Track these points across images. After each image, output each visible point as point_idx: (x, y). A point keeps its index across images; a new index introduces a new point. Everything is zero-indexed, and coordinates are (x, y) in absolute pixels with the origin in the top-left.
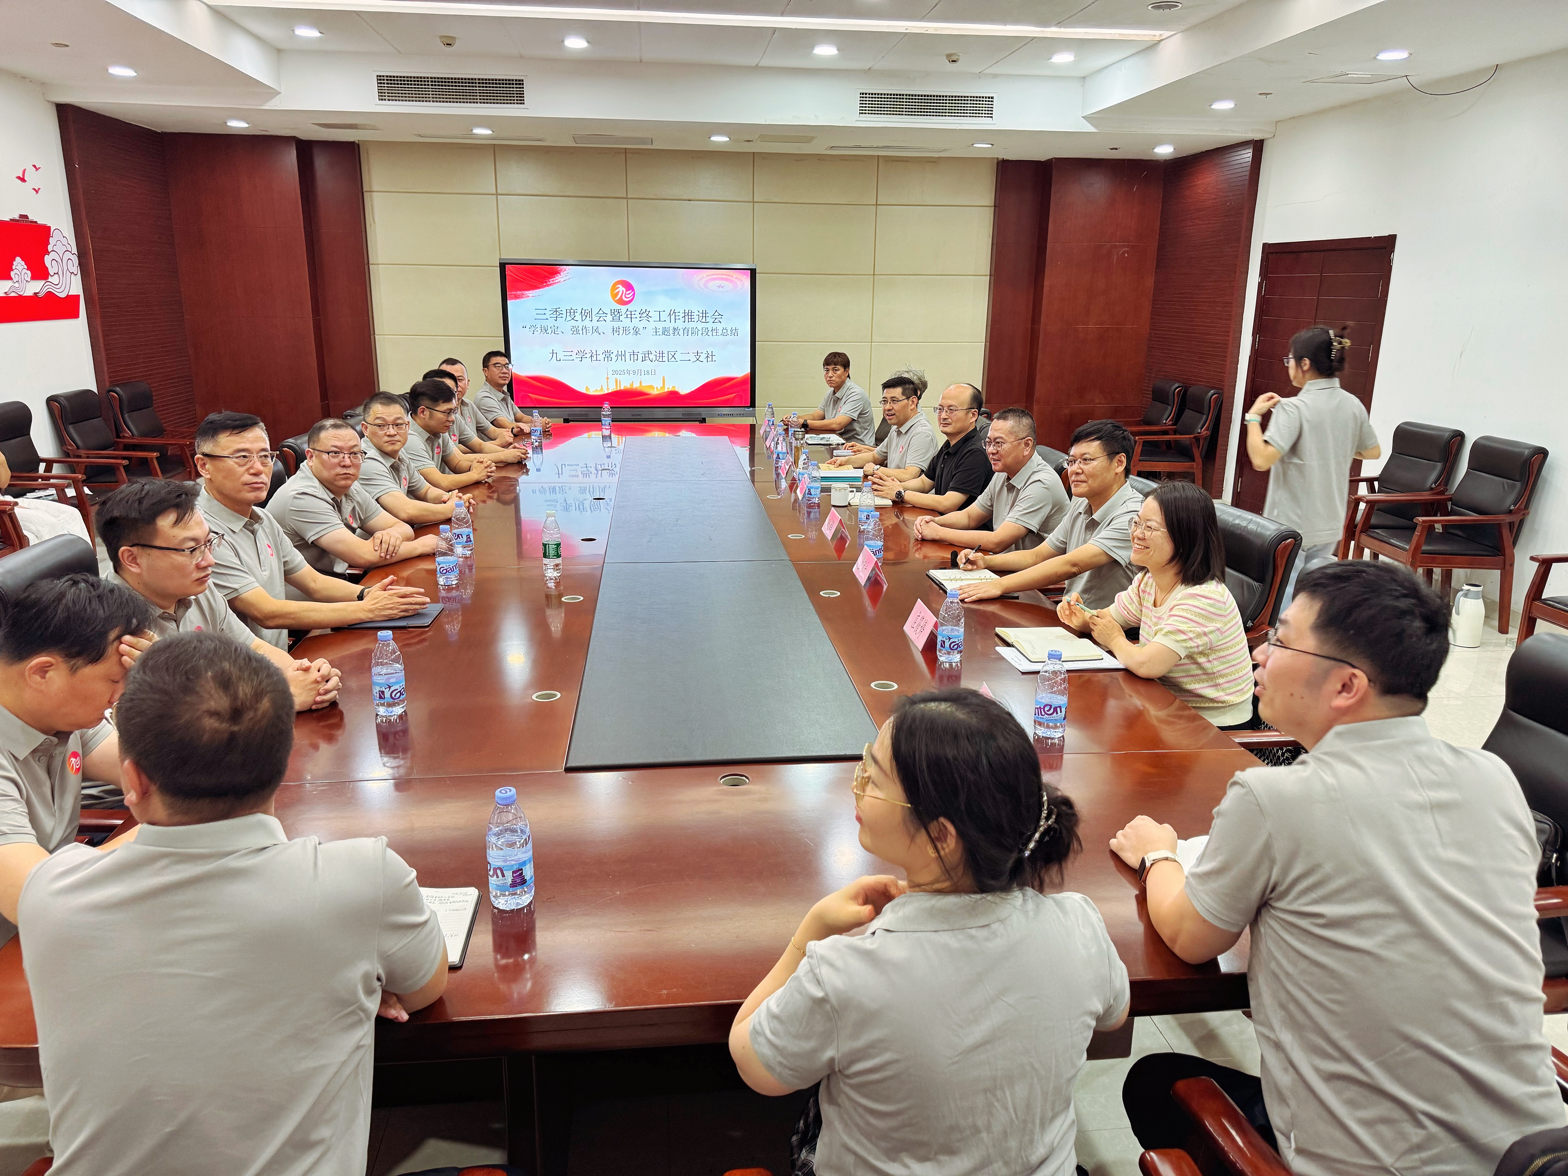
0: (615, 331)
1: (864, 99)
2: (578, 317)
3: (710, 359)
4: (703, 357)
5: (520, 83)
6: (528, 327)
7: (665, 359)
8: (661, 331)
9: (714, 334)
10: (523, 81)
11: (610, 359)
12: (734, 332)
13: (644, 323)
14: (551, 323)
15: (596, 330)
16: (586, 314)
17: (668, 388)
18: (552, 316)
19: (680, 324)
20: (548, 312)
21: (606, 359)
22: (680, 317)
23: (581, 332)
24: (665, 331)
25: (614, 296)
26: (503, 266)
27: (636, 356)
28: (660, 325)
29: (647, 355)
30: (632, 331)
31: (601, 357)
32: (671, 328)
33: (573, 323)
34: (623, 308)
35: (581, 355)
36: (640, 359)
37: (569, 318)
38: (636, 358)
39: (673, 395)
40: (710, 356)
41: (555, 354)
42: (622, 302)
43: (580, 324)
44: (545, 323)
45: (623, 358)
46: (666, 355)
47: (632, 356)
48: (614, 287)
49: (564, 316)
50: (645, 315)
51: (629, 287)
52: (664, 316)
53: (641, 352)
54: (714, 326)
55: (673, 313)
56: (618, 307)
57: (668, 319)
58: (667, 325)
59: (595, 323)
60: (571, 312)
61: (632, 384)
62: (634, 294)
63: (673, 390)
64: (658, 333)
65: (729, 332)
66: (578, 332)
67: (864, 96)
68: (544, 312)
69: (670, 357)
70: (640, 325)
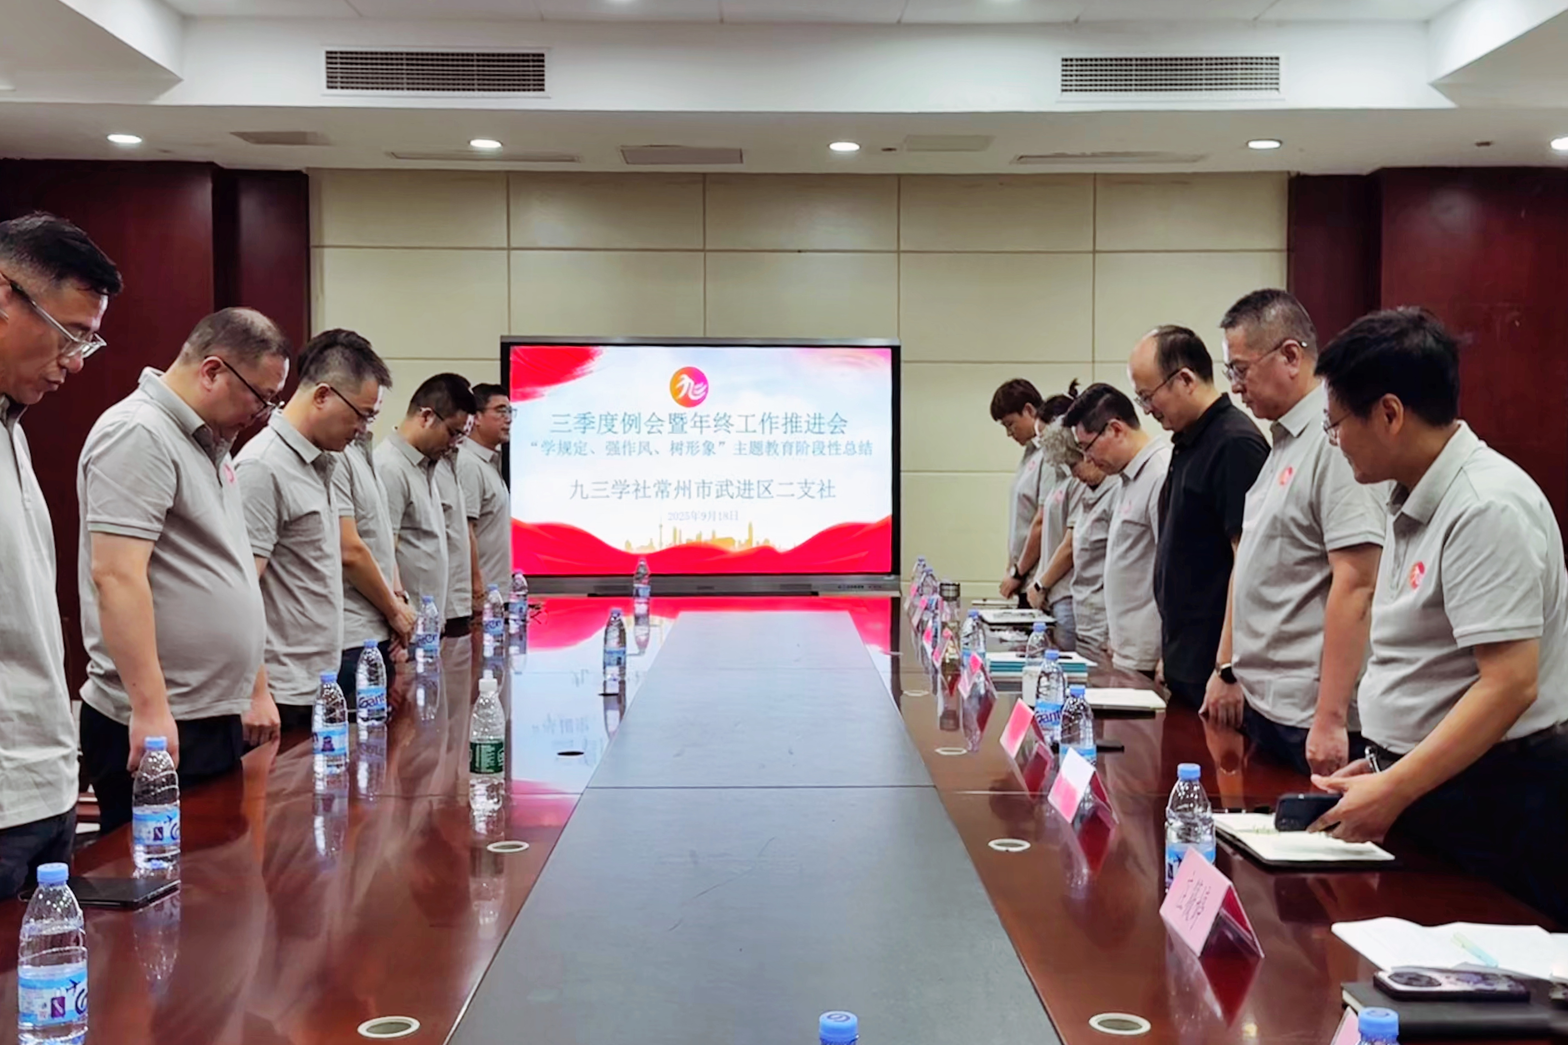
0: (675, 448)
1: (1069, 68)
2: (618, 426)
3: (825, 493)
4: (814, 490)
5: (539, 58)
6: (539, 445)
7: (754, 493)
8: (748, 447)
9: (833, 451)
10: (543, 55)
11: (665, 494)
12: (866, 448)
13: (722, 435)
14: (576, 437)
15: (645, 447)
16: (631, 421)
17: (758, 541)
18: (577, 426)
19: (779, 436)
20: (572, 421)
21: (660, 494)
22: (779, 425)
23: (621, 451)
24: (756, 448)
25: (675, 391)
26: (506, 347)
27: (706, 489)
28: (747, 439)
29: (724, 488)
30: (702, 448)
31: (651, 492)
32: (765, 444)
33: (610, 437)
34: (689, 412)
35: (621, 487)
36: (714, 494)
37: (604, 429)
38: (706, 492)
39: (765, 553)
40: (826, 489)
41: (579, 489)
42: (688, 402)
43: (621, 438)
44: (565, 438)
45: (687, 492)
46: (755, 486)
47: (701, 490)
48: (676, 378)
49: (596, 425)
50: (724, 421)
51: (698, 377)
52: (754, 423)
53: (715, 483)
54: (834, 438)
55: (767, 420)
56: (681, 409)
57: (759, 429)
58: (757, 437)
59: (644, 436)
60: (609, 420)
61: (700, 536)
62: (706, 390)
63: (767, 544)
64: (743, 452)
65: (857, 449)
66: (617, 453)
67: (1069, 63)
68: (567, 419)
69: (762, 489)
70: (715, 438)
